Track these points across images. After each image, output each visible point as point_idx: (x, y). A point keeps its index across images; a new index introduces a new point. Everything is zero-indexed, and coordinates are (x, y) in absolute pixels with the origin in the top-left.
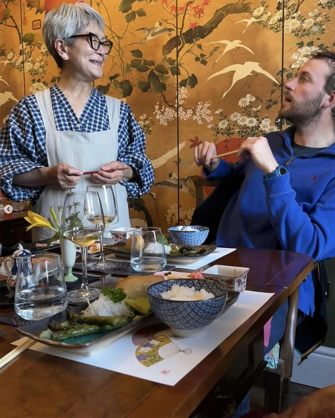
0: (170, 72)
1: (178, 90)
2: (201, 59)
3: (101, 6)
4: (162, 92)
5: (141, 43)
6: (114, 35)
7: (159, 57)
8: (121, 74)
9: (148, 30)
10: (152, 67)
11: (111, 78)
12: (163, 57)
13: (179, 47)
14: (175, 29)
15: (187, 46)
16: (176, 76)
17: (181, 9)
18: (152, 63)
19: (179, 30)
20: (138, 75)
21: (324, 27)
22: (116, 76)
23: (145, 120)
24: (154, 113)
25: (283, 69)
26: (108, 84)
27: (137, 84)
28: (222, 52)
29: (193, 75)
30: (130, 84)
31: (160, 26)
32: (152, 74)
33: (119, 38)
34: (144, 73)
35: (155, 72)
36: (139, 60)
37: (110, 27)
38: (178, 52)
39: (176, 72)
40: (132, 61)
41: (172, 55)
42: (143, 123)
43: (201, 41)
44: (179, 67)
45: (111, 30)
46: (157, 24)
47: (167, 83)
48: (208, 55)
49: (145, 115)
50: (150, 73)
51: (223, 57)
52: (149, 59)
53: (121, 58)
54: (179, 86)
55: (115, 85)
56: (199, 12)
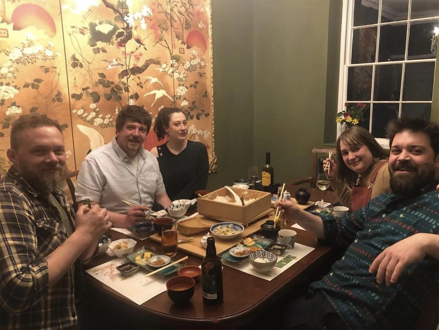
0: (123, 89)
1: (128, 101)
2: (140, 85)
3: (72, 36)
4: (119, 101)
5: (104, 69)
6: (84, 60)
7: (116, 80)
8: (91, 87)
9: (109, 62)
10: (113, 86)
11: (84, 89)
12: (119, 80)
13: (128, 76)
14: (125, 65)
15: (132, 76)
16: (127, 92)
17: (128, 54)
18: (112, 83)
19: (127, 67)
20: (104, 90)
21: (186, 79)
22: (87, 88)
23: (109, 118)
24: (115, 114)
25: (175, 95)
26: (81, 93)
27: (103, 96)
28: (149, 83)
29: (136, 93)
30: (98, 94)
31: (116, 61)
32: (113, 90)
33: (89, 63)
34: (107, 89)
35: (115, 89)
36: (104, 80)
37: (80, 53)
38: (128, 79)
39: (127, 90)
40: (99, 80)
41: (124, 80)
42: (108, 120)
43: (139, 75)
44: (129, 88)
45: (82, 56)
46: (114, 60)
47: (122, 96)
48: (143, 82)
49: (109, 115)
50: (112, 89)
51: (151, 85)
52: (111, 80)
53: (91, 76)
54: (129, 98)
55: (87, 94)
56: (138, 59)
